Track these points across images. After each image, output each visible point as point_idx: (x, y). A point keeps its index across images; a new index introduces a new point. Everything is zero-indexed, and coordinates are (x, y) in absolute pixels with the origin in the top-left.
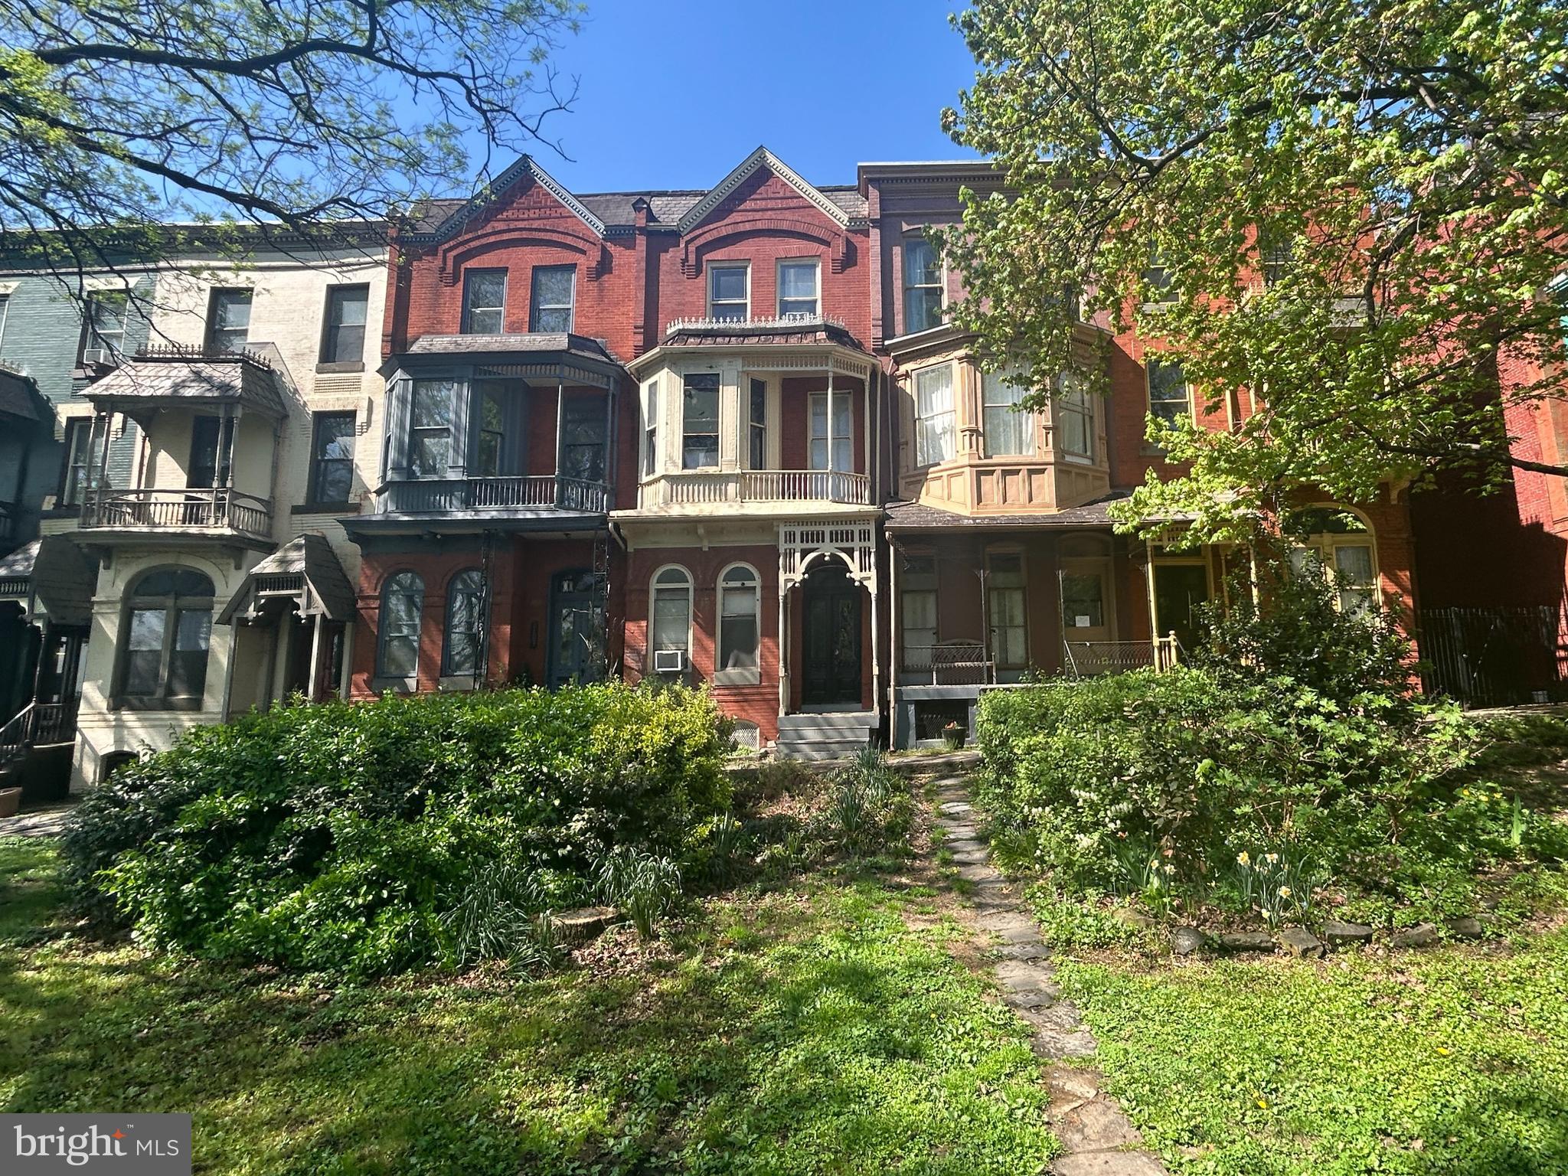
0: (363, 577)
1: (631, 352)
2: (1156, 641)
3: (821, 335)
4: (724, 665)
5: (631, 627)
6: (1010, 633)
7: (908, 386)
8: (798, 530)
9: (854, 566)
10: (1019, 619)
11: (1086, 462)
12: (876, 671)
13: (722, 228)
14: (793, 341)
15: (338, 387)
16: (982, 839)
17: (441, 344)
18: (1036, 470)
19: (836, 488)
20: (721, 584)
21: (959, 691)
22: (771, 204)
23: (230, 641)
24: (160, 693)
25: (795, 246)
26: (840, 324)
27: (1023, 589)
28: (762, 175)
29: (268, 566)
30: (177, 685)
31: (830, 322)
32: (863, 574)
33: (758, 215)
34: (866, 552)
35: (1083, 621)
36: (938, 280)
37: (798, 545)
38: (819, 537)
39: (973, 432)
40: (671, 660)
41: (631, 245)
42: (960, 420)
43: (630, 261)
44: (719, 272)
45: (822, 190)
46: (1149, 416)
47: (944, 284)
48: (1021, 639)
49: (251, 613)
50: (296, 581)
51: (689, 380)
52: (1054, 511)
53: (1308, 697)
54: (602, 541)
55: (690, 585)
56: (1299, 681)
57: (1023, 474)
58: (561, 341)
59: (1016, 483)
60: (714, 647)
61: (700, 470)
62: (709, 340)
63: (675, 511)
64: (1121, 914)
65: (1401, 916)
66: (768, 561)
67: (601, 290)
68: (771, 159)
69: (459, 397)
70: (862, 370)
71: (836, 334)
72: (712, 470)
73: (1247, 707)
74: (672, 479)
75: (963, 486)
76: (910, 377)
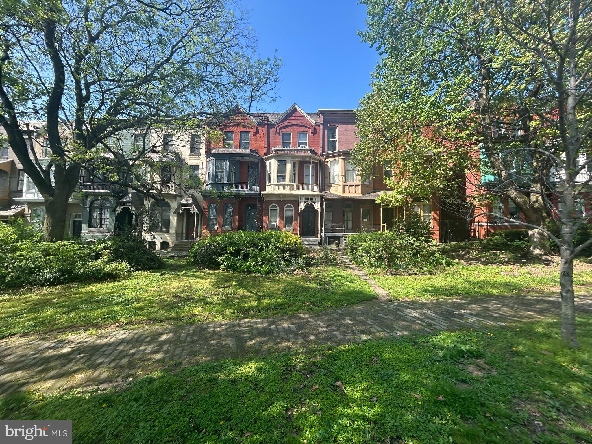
0: (203, 204)
1: (263, 154)
2: (382, 225)
3: (309, 152)
4: (285, 227)
5: (265, 218)
6: (349, 222)
7: (328, 164)
8: (303, 197)
9: (315, 206)
10: (351, 219)
11: (368, 184)
12: (319, 229)
13: (285, 124)
14: (303, 153)
15: (195, 159)
16: (351, 261)
17: (221, 151)
18: (357, 186)
19: (312, 188)
20: (285, 209)
21: (338, 234)
22: (297, 118)
23: (176, 218)
24: (159, 229)
25: (302, 129)
26: (313, 149)
27: (352, 212)
28: (294, 111)
29: (183, 201)
30: (163, 227)
31: (311, 148)
32: (317, 207)
33: (294, 121)
34: (318, 203)
35: (365, 220)
36: (336, 138)
37: (303, 201)
38: (308, 199)
39: (343, 176)
40: (274, 225)
41: (263, 127)
42: (341, 174)
43: (263, 131)
44: (284, 135)
45: (308, 114)
46: (384, 177)
47: (337, 139)
48: (351, 224)
49: (181, 212)
50: (190, 205)
51: (279, 162)
52: (361, 195)
53: (411, 237)
54: (259, 198)
55: (278, 209)
56: (410, 235)
57: (354, 186)
58: (248, 151)
59: (353, 188)
60: (283, 222)
61: (281, 183)
62: (283, 152)
63: (276, 192)
64: (379, 270)
65: (422, 271)
66: (296, 204)
67: (256, 138)
68: (297, 106)
69: (226, 164)
70: (318, 160)
71: (312, 151)
72: (284, 183)
73: (401, 239)
74: (275, 185)
75: (341, 188)
76: (329, 162)
